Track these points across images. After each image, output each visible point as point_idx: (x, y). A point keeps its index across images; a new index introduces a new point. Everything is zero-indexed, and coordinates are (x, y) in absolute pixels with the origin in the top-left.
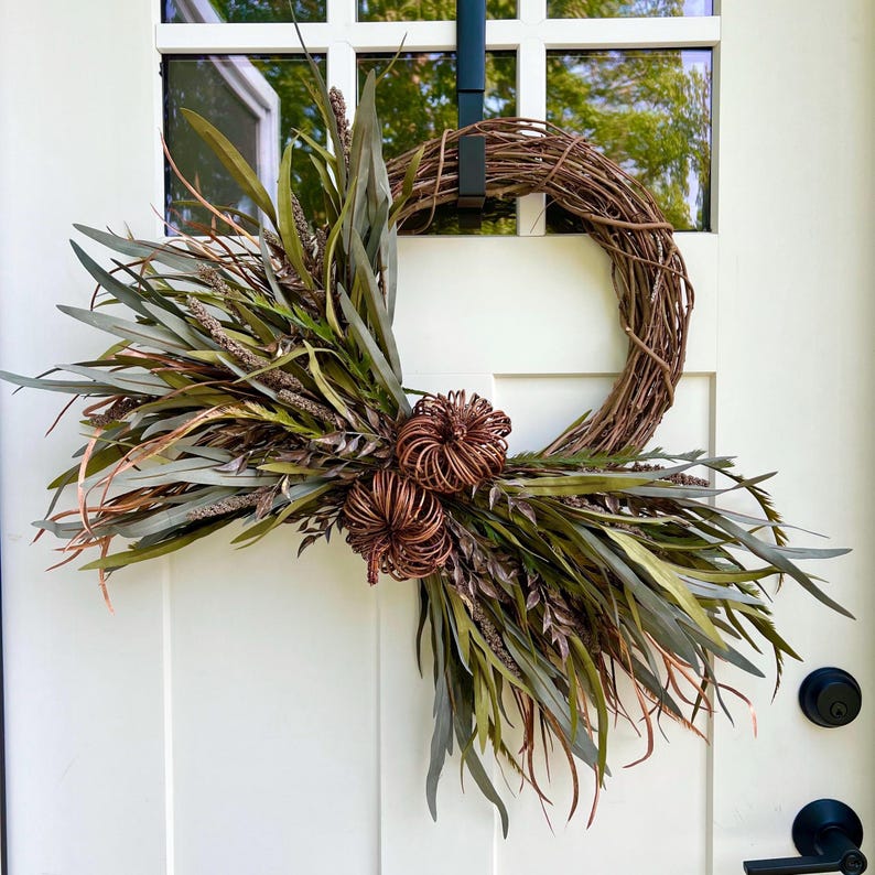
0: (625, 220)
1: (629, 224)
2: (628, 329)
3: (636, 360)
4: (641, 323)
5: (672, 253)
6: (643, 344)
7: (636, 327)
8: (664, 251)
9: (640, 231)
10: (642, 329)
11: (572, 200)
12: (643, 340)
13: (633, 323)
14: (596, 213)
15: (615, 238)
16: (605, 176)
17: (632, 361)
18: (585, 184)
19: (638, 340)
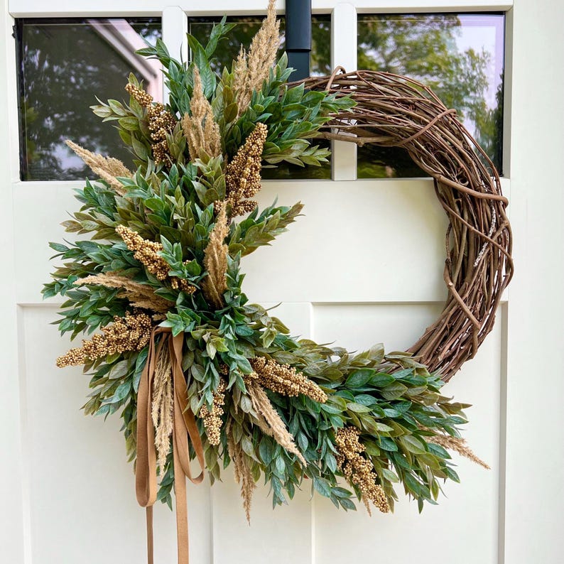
0: (471, 188)
1: (472, 191)
2: (451, 284)
3: (451, 313)
4: (463, 282)
5: (503, 226)
6: (461, 301)
7: (457, 284)
8: (496, 223)
9: (480, 200)
10: (463, 287)
11: (429, 160)
12: (462, 297)
13: (455, 280)
14: (447, 176)
15: (458, 203)
16: (461, 144)
17: (448, 314)
18: (443, 149)
19: (457, 295)
